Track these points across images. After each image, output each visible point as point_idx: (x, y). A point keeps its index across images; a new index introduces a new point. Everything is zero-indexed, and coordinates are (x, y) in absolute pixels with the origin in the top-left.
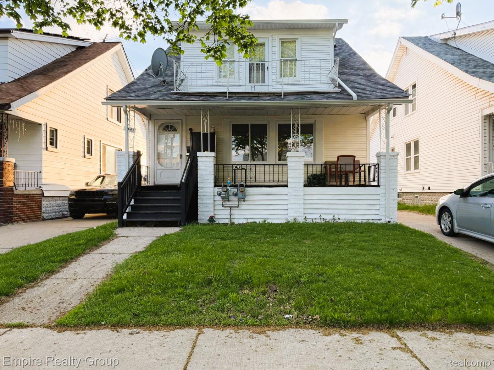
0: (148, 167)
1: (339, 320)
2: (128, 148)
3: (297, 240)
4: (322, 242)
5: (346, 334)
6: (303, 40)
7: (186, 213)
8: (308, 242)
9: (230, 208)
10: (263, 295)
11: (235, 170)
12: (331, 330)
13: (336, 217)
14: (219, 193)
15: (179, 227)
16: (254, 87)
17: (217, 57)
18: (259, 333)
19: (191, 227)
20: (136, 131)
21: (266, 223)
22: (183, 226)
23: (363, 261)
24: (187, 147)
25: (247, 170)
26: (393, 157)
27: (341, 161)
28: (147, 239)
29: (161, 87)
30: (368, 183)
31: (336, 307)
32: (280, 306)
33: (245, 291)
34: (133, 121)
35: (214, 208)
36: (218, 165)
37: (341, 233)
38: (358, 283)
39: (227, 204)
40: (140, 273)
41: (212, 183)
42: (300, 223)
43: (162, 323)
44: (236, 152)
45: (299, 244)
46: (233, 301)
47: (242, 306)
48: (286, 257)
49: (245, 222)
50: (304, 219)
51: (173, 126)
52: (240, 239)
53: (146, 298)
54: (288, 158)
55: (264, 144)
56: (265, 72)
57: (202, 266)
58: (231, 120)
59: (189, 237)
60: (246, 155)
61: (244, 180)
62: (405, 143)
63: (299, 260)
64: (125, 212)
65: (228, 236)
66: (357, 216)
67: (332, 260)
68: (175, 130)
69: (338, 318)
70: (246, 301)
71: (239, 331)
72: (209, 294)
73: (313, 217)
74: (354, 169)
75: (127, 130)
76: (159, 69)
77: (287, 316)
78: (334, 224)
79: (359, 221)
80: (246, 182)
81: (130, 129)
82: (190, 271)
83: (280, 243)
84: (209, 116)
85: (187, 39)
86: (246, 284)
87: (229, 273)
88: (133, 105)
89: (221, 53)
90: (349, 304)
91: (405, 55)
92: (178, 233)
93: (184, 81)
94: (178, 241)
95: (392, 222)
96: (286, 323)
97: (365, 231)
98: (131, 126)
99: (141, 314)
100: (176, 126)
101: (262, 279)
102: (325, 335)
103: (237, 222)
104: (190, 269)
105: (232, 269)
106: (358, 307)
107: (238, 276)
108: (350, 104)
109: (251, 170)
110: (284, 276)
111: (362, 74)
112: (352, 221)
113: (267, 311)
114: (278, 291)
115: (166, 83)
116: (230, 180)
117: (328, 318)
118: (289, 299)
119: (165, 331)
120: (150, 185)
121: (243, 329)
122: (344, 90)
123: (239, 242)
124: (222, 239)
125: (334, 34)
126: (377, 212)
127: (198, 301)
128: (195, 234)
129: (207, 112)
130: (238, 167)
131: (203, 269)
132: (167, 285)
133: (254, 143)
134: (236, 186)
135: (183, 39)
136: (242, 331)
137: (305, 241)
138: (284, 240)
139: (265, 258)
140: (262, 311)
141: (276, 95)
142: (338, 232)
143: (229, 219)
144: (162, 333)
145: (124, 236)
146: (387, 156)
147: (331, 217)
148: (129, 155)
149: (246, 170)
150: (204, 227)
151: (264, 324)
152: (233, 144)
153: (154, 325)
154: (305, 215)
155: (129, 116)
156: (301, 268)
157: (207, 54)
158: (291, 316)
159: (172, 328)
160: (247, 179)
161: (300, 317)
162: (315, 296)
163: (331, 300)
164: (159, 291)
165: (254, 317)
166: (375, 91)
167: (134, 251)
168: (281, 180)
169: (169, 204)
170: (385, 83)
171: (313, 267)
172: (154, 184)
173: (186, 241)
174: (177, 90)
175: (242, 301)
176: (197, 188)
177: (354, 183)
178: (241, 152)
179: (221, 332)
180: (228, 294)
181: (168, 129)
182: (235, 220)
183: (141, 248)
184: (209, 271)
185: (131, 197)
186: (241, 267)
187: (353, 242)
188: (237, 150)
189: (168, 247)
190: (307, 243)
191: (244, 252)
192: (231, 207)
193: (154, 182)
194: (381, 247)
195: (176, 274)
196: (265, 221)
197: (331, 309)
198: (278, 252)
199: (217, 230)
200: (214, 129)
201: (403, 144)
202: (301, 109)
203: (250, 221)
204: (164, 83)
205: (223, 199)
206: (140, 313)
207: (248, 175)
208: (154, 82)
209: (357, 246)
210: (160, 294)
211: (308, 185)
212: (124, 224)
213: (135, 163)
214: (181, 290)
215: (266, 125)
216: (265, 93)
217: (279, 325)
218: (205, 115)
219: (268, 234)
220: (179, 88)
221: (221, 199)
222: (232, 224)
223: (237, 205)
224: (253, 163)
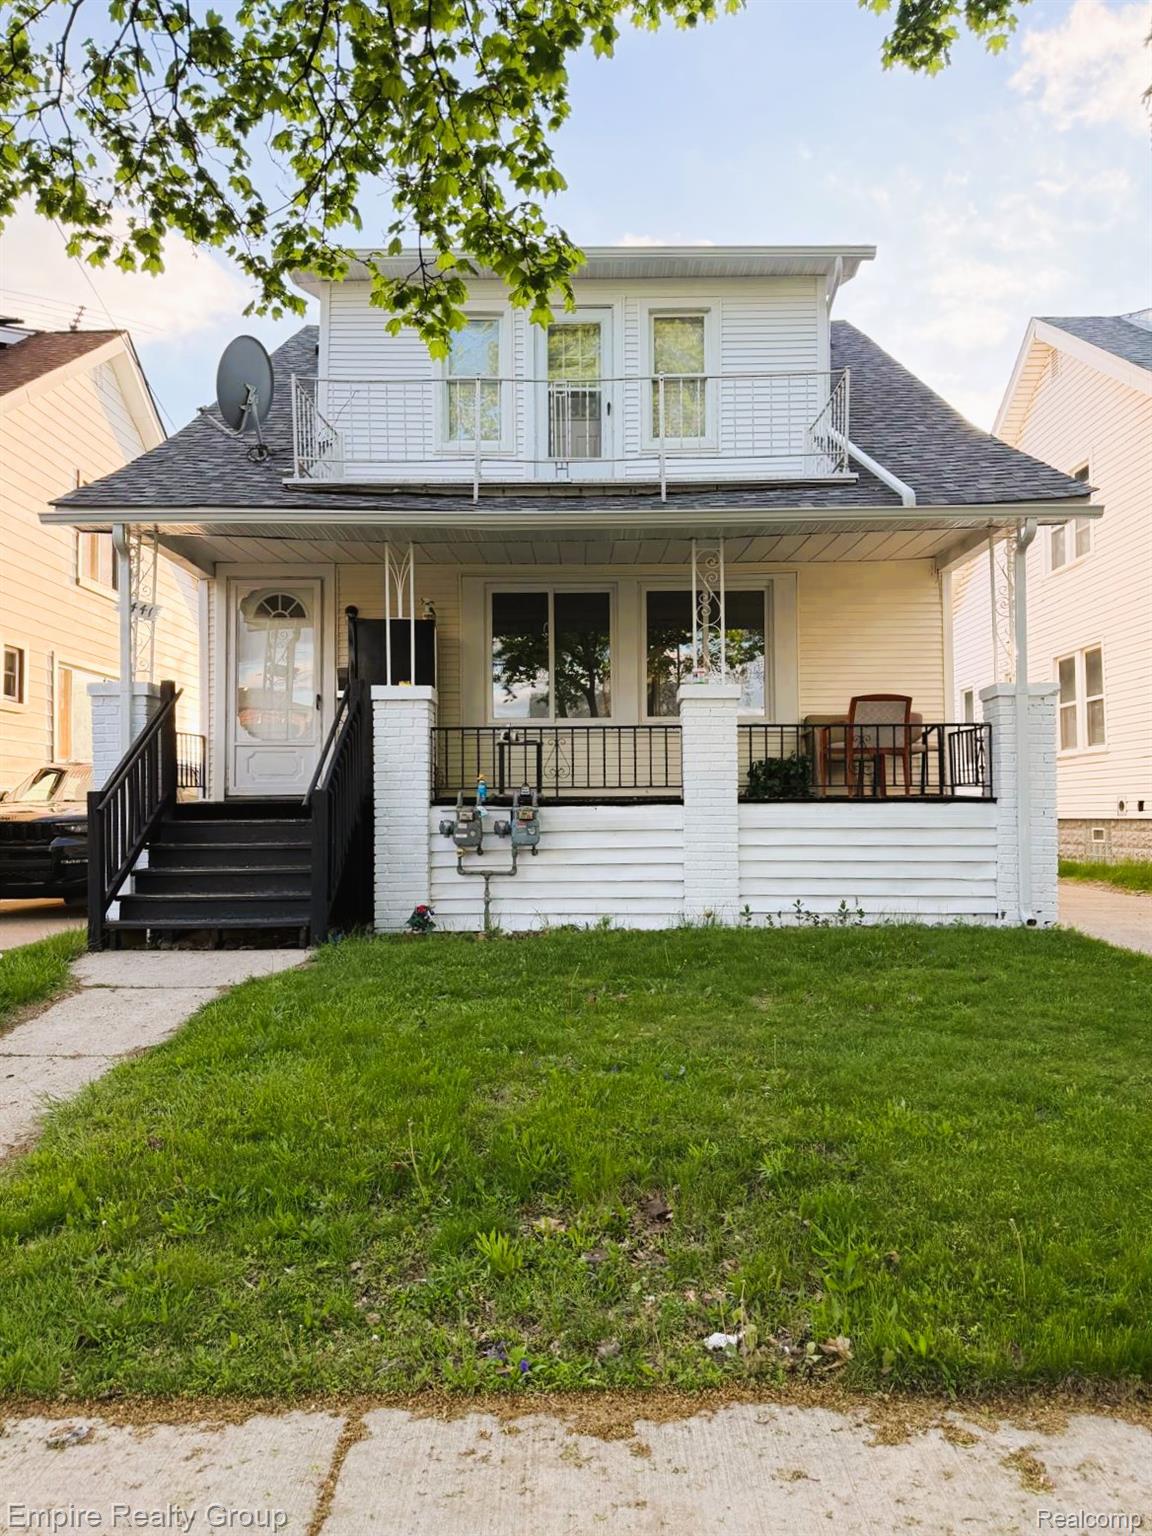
0: (203, 738)
1: (933, 1362)
2: (132, 674)
3: (725, 997)
4: (819, 1007)
5: (975, 1430)
6: (726, 315)
7: (329, 898)
8: (765, 1004)
9: (487, 879)
10: (612, 1237)
11: (501, 745)
12: (906, 1409)
13: (851, 906)
14: (447, 825)
15: (304, 948)
16: (565, 465)
17: (431, 326)
18: (604, 1434)
19: (348, 950)
20: (162, 613)
21: (611, 932)
22: (318, 946)
23: (982, 1083)
24: (340, 671)
25: (544, 748)
26: (1040, 702)
27: (866, 715)
28: (184, 994)
29: (251, 467)
30: (949, 789)
31: (914, 1295)
32: (680, 1289)
33: (542, 1224)
34: (148, 581)
35: (430, 877)
36: (444, 732)
37: (880, 968)
38: (984, 1182)
39: (475, 862)
40: (135, 1143)
41: (425, 795)
42: (728, 931)
43: (196, 1383)
44: (505, 688)
45: (737, 1013)
46: (493, 1270)
47: (531, 1295)
48: (694, 1067)
49: (536, 926)
50: (742, 914)
51: (294, 601)
52: (520, 996)
53: (143, 1257)
54: (683, 705)
55: (597, 664)
56: (600, 419)
57: (375, 1115)
58: (489, 580)
59: (333, 991)
60: (538, 702)
61: (533, 780)
62: (1056, 659)
63: (746, 1081)
64: (114, 897)
65: (476, 982)
66: (922, 901)
67: (864, 1080)
68: (299, 613)
69: (930, 1351)
70: (546, 1267)
71: (518, 1423)
72: (399, 1238)
73: (773, 906)
74: (909, 740)
75: (127, 611)
76: (243, 407)
77: (716, 1340)
78: (844, 931)
79: (930, 921)
80: (539, 788)
81: (139, 606)
82: (329, 1137)
83: (665, 1010)
84: (412, 564)
85: (321, 261)
86: (544, 1189)
87: (477, 1142)
88: (148, 526)
89: (447, 311)
90: (961, 1282)
91: (1050, 374)
92: (298, 971)
93: (328, 449)
94: (293, 1007)
95: (1040, 925)
96: (714, 1376)
97: (963, 960)
98: (145, 598)
99: (116, 1338)
100: (301, 599)
101: (607, 1168)
102: (887, 1439)
103: (508, 926)
104: (328, 1125)
105: (491, 1125)
106: (1004, 1297)
107: (514, 1154)
108: (890, 523)
109: (557, 745)
110: (694, 1151)
111: (921, 428)
112: (908, 920)
113: (630, 1316)
114: (670, 1216)
115: (269, 454)
116: (483, 781)
117: (889, 1355)
118: (720, 1255)
119: (203, 1424)
120: (212, 800)
121: (532, 1411)
122: (867, 476)
123: (517, 1009)
124: (457, 994)
125: (827, 297)
126: (988, 890)
127: (355, 1266)
128: (360, 977)
129: (408, 548)
130: (513, 736)
131: (380, 1124)
132: (234, 1196)
133: (566, 662)
134: (506, 802)
135: (305, 261)
136: (530, 1420)
137: (754, 1000)
138: (678, 996)
139: (614, 1075)
140: (611, 1315)
141: (639, 492)
142: (868, 964)
143: (483, 917)
144: (192, 1436)
145: (102, 986)
146: (1018, 696)
147: (834, 906)
148: (134, 697)
149: (539, 746)
150: (395, 949)
151: (624, 1382)
152: (494, 665)
153: (160, 1393)
154: (745, 902)
155: (139, 563)
156: (753, 1119)
157: (392, 311)
158: (733, 1339)
159: (236, 1411)
160: (544, 779)
161: (769, 1344)
162: (822, 1246)
163: (889, 1261)
164: (200, 1227)
165: (580, 1350)
166: (975, 477)
167: (130, 1047)
168: (659, 780)
169: (271, 864)
170: (1001, 455)
171: (799, 1112)
172: (226, 796)
173: (322, 1006)
174: (302, 476)
175: (530, 1266)
176: (372, 808)
177: (907, 791)
178: (524, 691)
179: (443, 1427)
180: (473, 1237)
181: (275, 608)
182: (503, 918)
183: (155, 1036)
184: (402, 1136)
185: (136, 841)
186: (523, 1112)
187: (929, 1003)
188: (509, 680)
189: (251, 1033)
190: (763, 1007)
191: (537, 1048)
192: (488, 875)
193: (226, 789)
194: (1034, 1023)
195: (273, 1146)
196: (606, 923)
197: (895, 1308)
198: (661, 1047)
199: (440, 958)
200: (431, 610)
201: (1050, 661)
202: (725, 538)
203: (556, 922)
204: (261, 454)
205: (459, 846)
206: (108, 1332)
207: (548, 765)
208: (226, 452)
209: (944, 1018)
210: (203, 1238)
211: (751, 795)
212: (106, 939)
213: (154, 723)
214: (286, 1220)
215: (608, 595)
216: (604, 487)
217: (685, 1389)
218: (400, 560)
219: (618, 973)
220: (311, 472)
221: (455, 848)
222: (492, 934)
223: (509, 869)
224: (562, 722)
